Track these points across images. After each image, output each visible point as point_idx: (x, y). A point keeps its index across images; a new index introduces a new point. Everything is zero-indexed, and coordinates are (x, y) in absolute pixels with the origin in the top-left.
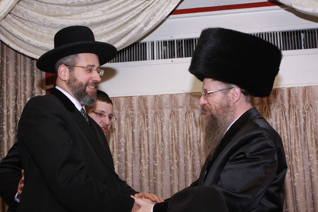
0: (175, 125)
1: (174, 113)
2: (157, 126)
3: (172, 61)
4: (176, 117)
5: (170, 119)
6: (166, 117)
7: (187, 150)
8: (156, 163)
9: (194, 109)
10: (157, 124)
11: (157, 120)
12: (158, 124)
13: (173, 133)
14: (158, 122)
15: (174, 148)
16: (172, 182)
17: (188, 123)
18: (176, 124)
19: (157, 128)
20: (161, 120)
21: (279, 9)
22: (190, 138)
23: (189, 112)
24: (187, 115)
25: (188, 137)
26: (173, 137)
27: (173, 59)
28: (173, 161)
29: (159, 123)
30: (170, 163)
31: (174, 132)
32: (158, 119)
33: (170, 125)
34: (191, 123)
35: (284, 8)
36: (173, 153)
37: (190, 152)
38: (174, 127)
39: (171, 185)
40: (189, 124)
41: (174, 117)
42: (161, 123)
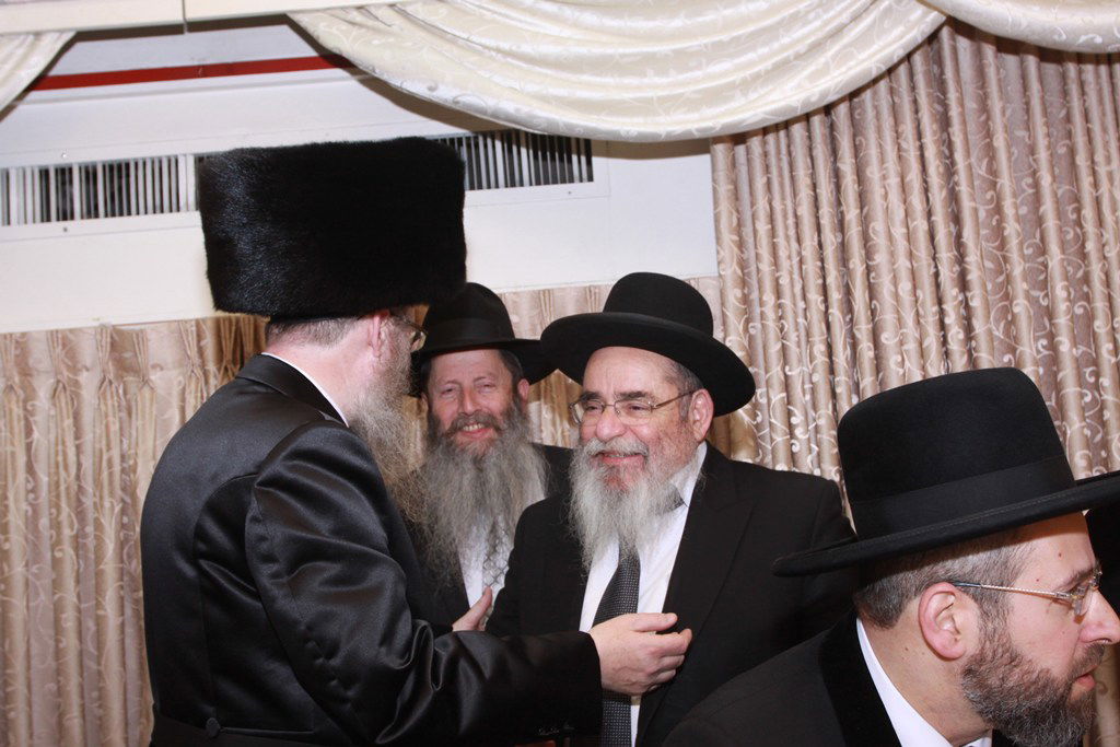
0: (69, 422)
1: (64, 388)
2: (12, 428)
3: (65, 230)
4: (72, 399)
5: (54, 405)
6: (42, 400)
7: (101, 498)
8: (7, 540)
9: (125, 374)
10: (11, 421)
11: (11, 410)
12: (15, 423)
13: (60, 447)
14: (15, 418)
15: (63, 495)
16: (56, 597)
17: (107, 416)
18: (71, 420)
19: (12, 433)
20: (25, 409)
21: (342, 79)
22: (110, 461)
23: (111, 382)
24: (105, 390)
25: (105, 457)
26: (60, 458)
27: (68, 224)
28: (59, 533)
29: (19, 420)
30: (51, 537)
31: (64, 443)
32: (14, 407)
33: (52, 425)
34: (114, 417)
35: (357, 77)
36: (58, 507)
37: (112, 502)
38: (63, 430)
39: (54, 605)
40: (111, 419)
41: (63, 401)
42: (26, 419)
